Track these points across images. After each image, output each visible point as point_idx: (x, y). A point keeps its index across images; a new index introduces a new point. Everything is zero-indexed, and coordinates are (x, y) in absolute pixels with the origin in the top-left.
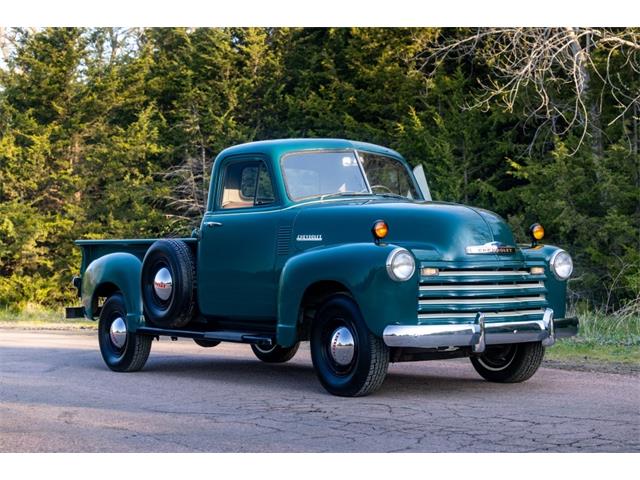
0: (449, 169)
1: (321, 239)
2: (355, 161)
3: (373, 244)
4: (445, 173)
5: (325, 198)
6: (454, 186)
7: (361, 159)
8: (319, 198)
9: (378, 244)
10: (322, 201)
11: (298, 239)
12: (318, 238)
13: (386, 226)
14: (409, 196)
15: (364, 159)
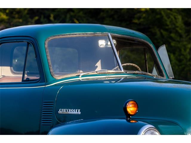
0: (181, 36)
1: (79, 113)
2: (109, 43)
3: (125, 120)
4: (178, 39)
5: (83, 76)
6: (185, 50)
7: (114, 42)
8: (78, 76)
9: (129, 121)
10: (80, 78)
11: (60, 112)
12: (77, 112)
13: (137, 105)
14: (155, 72)
15: (117, 41)
